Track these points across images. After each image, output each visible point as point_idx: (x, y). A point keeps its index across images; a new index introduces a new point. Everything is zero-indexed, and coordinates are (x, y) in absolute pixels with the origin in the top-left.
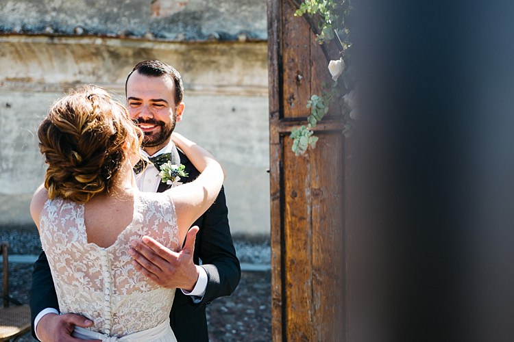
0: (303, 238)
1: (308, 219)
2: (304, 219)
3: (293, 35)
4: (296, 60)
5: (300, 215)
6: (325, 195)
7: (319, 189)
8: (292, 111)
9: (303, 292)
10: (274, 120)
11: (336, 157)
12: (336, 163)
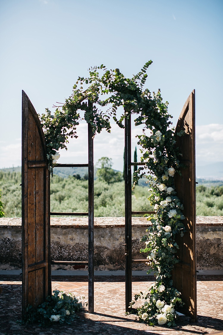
0: (33, 212)
1: (35, 204)
2: (33, 204)
3: (31, 126)
4: (32, 136)
5: (32, 203)
6: (40, 193)
7: (38, 191)
8: (30, 158)
9: (33, 236)
10: (26, 162)
11: (42, 177)
12: (42, 180)
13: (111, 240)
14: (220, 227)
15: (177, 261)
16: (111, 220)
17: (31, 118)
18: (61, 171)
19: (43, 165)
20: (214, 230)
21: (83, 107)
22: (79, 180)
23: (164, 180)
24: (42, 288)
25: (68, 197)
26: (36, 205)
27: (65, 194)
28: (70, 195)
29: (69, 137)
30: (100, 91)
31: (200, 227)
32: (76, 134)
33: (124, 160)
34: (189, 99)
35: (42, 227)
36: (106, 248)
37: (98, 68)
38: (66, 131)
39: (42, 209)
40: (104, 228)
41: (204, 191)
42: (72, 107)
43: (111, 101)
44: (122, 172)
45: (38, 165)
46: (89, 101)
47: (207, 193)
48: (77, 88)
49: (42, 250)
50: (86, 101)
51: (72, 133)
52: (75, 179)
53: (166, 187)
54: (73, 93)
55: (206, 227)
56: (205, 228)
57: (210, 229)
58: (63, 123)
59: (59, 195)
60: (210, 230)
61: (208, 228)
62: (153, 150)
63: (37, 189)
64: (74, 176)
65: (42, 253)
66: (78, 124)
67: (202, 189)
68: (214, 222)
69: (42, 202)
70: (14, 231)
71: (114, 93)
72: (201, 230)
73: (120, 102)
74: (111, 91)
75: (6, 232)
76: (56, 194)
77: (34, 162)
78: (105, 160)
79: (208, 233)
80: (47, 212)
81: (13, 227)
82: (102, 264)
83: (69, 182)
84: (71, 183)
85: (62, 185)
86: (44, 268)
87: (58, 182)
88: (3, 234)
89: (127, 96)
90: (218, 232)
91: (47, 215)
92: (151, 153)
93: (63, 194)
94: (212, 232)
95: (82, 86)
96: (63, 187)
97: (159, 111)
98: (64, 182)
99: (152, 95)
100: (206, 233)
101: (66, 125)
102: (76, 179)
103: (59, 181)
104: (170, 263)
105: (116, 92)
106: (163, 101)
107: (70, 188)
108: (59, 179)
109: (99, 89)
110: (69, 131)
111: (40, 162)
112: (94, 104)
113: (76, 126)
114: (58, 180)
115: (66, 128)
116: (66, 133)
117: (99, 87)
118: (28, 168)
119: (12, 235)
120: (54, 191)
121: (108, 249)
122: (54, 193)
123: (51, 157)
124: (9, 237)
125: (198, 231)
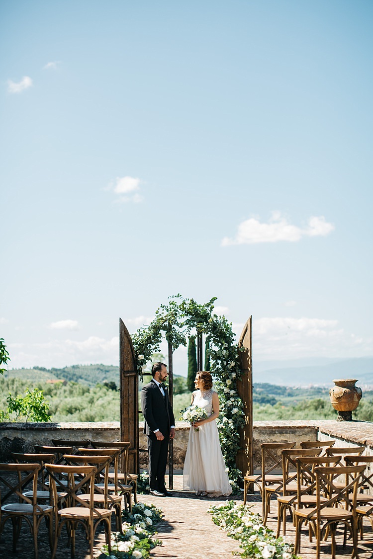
0: (127, 410)
4: (126, 352)
5: (126, 403)
8: (125, 369)
9: (127, 428)
10: (123, 372)
11: (133, 384)
12: (133, 385)
13: (184, 442)
14: (287, 429)
15: (239, 448)
16: (183, 424)
17: (126, 338)
18: (83, 376)
19: (134, 374)
20: (281, 433)
21: (164, 328)
22: (114, 391)
23: (228, 384)
24: (133, 469)
25: (101, 417)
26: (129, 405)
27: (96, 413)
28: (103, 415)
29: (154, 352)
30: (178, 315)
31: (267, 429)
32: (159, 349)
33: (188, 358)
34: (247, 323)
35: (133, 422)
36: (179, 449)
37: (176, 297)
38: (151, 347)
39: (133, 408)
40: (177, 430)
41: (323, 407)
42: (156, 328)
43: (187, 324)
44: (185, 378)
45: (131, 375)
46: (169, 323)
47: (326, 411)
48: (159, 313)
49: (133, 440)
50: (166, 323)
51: (156, 348)
52: (108, 390)
53: (229, 390)
54: (156, 317)
55: (274, 430)
56: (272, 431)
57: (278, 431)
58: (149, 340)
59: (86, 415)
60: (277, 433)
61: (275, 431)
62: (219, 362)
63: (130, 393)
64: (106, 385)
65: (133, 442)
66: (161, 342)
67: (319, 405)
68: (280, 426)
69: (133, 403)
70: (95, 433)
71: (189, 317)
72: (268, 432)
73: (194, 324)
74: (187, 315)
75: (87, 434)
76: (81, 413)
77: (128, 372)
78: (157, 358)
79: (276, 435)
80: (137, 411)
81: (93, 429)
82: (176, 464)
83: (100, 394)
84: (103, 395)
85: (88, 399)
86: (135, 454)
87: (81, 394)
88: (85, 436)
89: (199, 319)
90: (284, 434)
91: (137, 413)
92: (218, 364)
93: (93, 413)
94: (279, 434)
95: (163, 312)
96: (91, 402)
97: (225, 331)
98: (91, 394)
99: (218, 318)
100: (274, 436)
101: (151, 343)
102: (111, 390)
103: (83, 393)
104: (234, 450)
105: (191, 316)
106: (228, 323)
107: (103, 404)
108: (83, 389)
109: (177, 314)
110: (153, 347)
111: (131, 372)
112: (173, 326)
113: (159, 344)
114: (81, 391)
115: (151, 345)
116: (151, 349)
117: (177, 312)
118: (124, 376)
119: (93, 437)
120: (77, 408)
121: (181, 450)
122: (78, 411)
123: (141, 367)
124: (90, 439)
125: (266, 433)
